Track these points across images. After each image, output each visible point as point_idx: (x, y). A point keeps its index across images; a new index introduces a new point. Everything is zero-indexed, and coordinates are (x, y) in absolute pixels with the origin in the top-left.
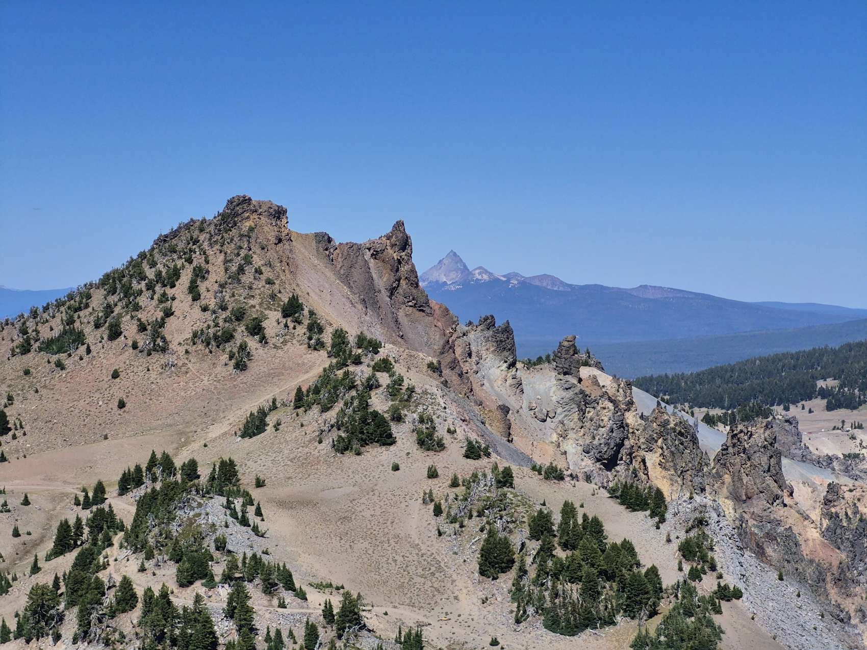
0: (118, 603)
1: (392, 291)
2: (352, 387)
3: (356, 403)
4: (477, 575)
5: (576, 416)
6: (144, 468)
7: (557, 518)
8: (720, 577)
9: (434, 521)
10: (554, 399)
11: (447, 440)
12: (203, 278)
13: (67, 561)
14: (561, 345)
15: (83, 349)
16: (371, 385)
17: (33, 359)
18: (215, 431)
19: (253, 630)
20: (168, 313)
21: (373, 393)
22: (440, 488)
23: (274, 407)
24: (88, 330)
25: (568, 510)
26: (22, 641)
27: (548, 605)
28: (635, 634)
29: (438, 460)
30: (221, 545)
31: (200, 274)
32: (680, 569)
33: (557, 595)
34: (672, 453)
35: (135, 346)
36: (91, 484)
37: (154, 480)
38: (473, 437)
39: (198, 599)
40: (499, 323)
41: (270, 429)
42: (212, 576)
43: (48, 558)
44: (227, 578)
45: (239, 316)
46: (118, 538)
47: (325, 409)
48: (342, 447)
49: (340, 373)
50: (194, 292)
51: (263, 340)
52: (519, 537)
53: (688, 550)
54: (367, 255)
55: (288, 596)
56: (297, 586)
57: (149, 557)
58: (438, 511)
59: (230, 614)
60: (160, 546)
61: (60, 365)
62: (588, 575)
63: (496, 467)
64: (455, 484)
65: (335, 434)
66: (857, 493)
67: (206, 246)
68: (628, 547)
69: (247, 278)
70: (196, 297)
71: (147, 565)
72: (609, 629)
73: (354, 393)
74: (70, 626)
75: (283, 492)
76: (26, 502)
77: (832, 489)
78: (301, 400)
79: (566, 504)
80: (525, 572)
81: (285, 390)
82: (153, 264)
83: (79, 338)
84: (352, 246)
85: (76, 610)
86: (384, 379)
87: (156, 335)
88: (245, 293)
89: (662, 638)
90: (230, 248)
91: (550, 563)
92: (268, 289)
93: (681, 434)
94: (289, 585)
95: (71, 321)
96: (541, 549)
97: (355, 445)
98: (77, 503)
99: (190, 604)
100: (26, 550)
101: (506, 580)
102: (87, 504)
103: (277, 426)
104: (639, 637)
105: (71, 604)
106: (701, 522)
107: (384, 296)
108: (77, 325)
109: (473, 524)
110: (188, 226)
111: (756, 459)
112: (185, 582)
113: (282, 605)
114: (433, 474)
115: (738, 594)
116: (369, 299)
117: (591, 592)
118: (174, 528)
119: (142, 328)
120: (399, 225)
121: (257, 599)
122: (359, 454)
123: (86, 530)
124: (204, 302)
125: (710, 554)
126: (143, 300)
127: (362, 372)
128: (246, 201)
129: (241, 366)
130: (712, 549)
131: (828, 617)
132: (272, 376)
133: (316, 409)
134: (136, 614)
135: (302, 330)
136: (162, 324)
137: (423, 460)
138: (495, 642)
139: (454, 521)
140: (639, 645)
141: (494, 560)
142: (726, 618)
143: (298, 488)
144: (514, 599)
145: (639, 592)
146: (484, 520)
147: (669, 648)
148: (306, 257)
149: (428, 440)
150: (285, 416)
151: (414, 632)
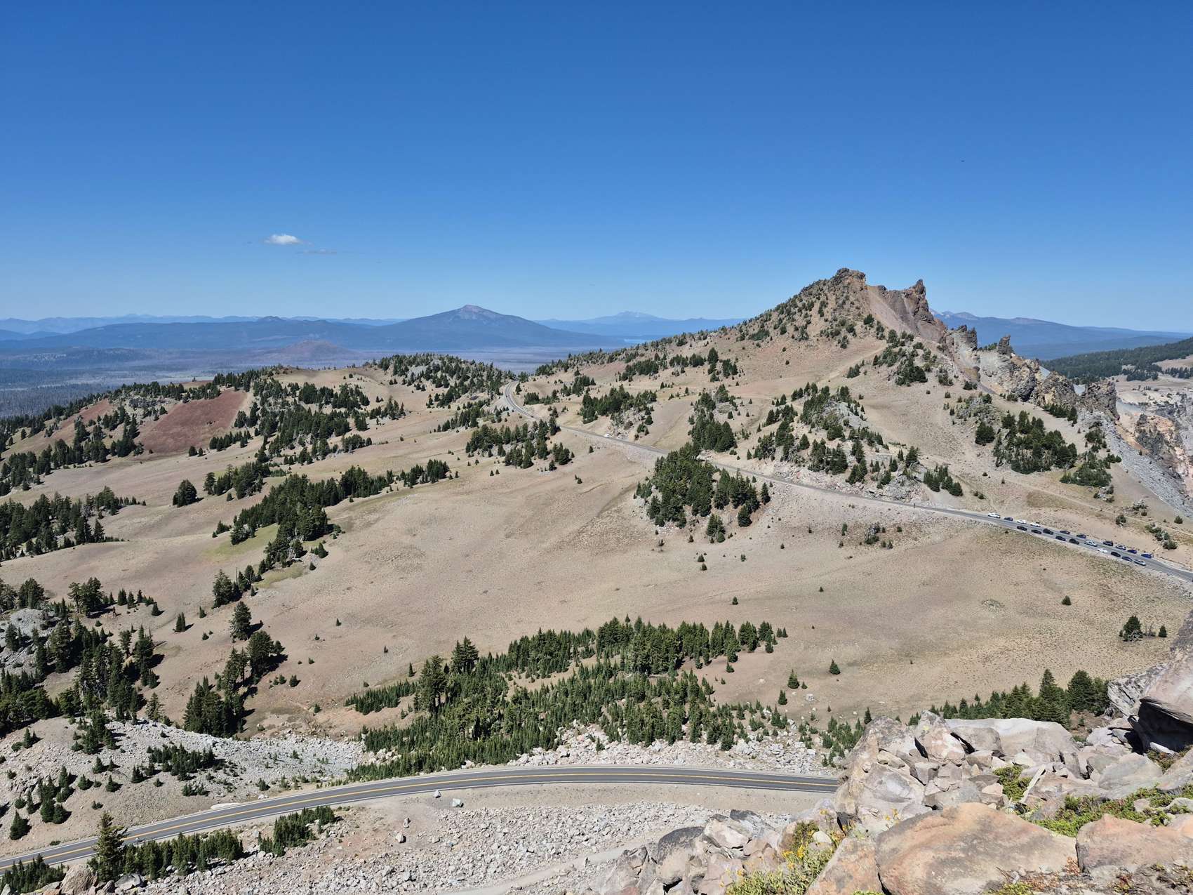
0: (801, 445)
1: (915, 313)
2: (904, 355)
3: (907, 362)
4: (974, 443)
5: (1008, 375)
6: (803, 389)
7: (1017, 419)
8: (1109, 451)
9: (950, 417)
10: (997, 366)
11: (954, 381)
12: (825, 307)
13: (775, 427)
14: (1002, 340)
15: (769, 338)
16: (914, 355)
17: (746, 343)
18: (832, 375)
20: (809, 322)
21: (916, 358)
22: (953, 402)
23: (863, 365)
24: (771, 330)
25: (1023, 415)
26: (757, 459)
27: (1014, 459)
28: (1062, 476)
29: (950, 390)
30: (846, 423)
31: (824, 305)
32: (1086, 446)
33: (1019, 455)
34: (1060, 395)
35: (793, 337)
36: (779, 397)
37: (809, 395)
38: (967, 380)
39: (839, 446)
40: (969, 328)
41: (861, 374)
42: (844, 436)
43: (764, 426)
44: (851, 438)
45: (843, 323)
46: (796, 419)
47: (890, 365)
48: (900, 383)
49: (897, 350)
50: (821, 313)
51: (855, 335)
52: (996, 427)
53: (1090, 438)
54: (903, 296)
55: (880, 448)
56: (884, 443)
57: (813, 427)
58: (952, 413)
59: (853, 453)
60: (818, 423)
61: (758, 345)
62: (1037, 446)
63: (981, 395)
64: (960, 401)
65: (897, 377)
67: (826, 292)
68: (1058, 434)
69: (847, 306)
70: (822, 315)
71: (813, 430)
72: (1048, 473)
73: (905, 358)
74: (779, 452)
75: (873, 402)
76: (751, 402)
78: (876, 361)
79: (1022, 412)
80: (1001, 443)
81: (869, 356)
82: (801, 300)
83: (767, 334)
84: (895, 292)
85: (782, 447)
86: (920, 352)
87: (803, 332)
88: (846, 313)
89: (1078, 478)
90: (838, 293)
91: (1015, 440)
92: (857, 312)
93: (1065, 385)
94: (881, 442)
95: (763, 326)
96: (1010, 432)
97: (907, 382)
98: (773, 404)
99: (835, 448)
100: (752, 422)
101: (990, 447)
102: (778, 404)
103: (865, 373)
104: (1065, 476)
105: (779, 445)
106: (1098, 424)
107: (911, 316)
108: (766, 327)
109: (972, 420)
110: (818, 283)
112: (831, 438)
113: (877, 451)
114: (948, 396)
115: (1119, 460)
116: (904, 317)
117: (1037, 454)
118: (825, 415)
119: (796, 329)
120: (920, 282)
121: (866, 448)
122: (909, 386)
123: (781, 415)
124: (825, 317)
125: (1103, 440)
126: (796, 317)
127: (908, 348)
128: (847, 270)
129: (844, 346)
130: (1104, 437)
131: (1167, 475)
132: (858, 352)
133: (885, 366)
134: (809, 450)
135: (873, 330)
136: (806, 328)
137: (944, 390)
138: (985, 475)
139: (961, 418)
140: (1065, 480)
141: (984, 436)
142: (1113, 470)
143: (880, 400)
144: (995, 455)
145: (1064, 456)
146: (978, 418)
147: (1082, 483)
148: (874, 296)
149: (944, 381)
150: (869, 368)
151: (944, 467)
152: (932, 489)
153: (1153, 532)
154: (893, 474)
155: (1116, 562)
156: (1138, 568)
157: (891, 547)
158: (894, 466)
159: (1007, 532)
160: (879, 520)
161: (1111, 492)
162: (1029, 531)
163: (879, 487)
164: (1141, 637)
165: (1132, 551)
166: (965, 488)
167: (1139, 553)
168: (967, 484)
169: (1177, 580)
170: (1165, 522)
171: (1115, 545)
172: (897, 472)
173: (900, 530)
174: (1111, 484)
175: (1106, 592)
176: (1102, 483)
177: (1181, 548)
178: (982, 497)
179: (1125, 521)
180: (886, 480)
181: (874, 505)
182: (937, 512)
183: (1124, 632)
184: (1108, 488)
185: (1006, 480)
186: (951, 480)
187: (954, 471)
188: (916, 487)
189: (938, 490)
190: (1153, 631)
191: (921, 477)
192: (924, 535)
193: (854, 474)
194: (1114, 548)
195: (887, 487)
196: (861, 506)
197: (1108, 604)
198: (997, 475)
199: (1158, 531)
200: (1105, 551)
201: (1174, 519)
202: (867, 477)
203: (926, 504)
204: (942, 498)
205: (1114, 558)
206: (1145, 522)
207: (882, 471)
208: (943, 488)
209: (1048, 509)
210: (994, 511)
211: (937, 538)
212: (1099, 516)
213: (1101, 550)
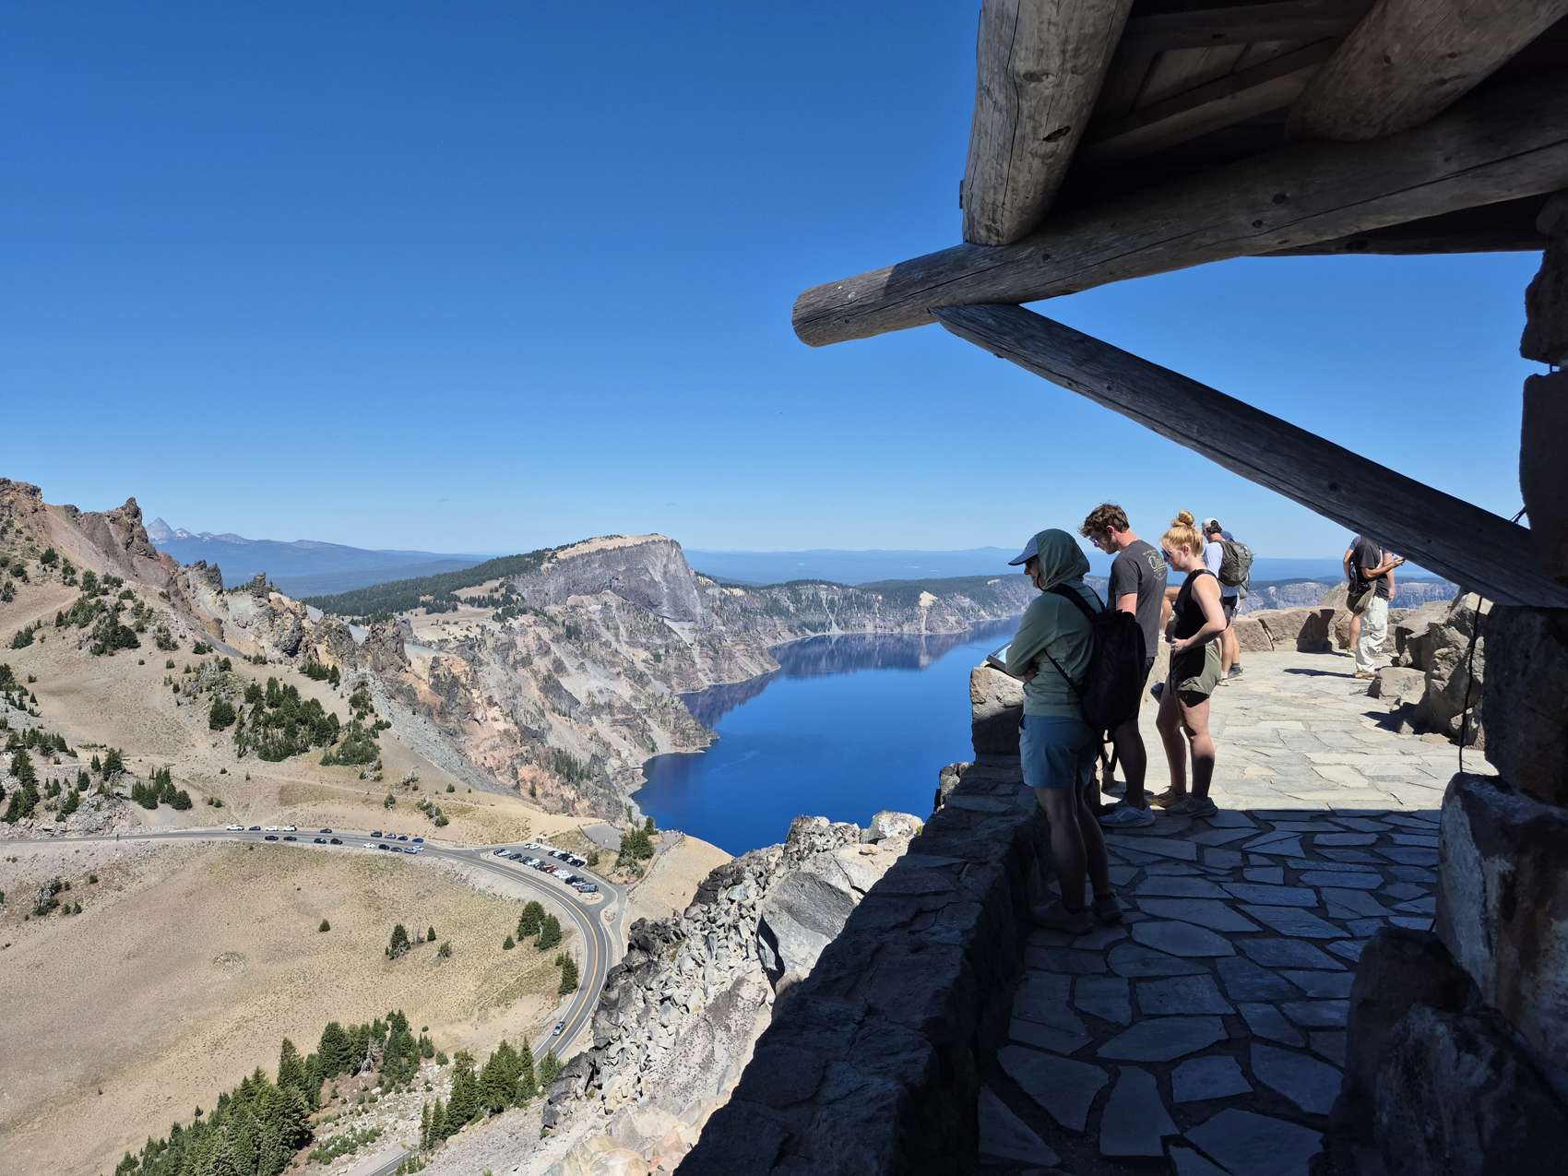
1: (128, 545)
2: (104, 610)
3: (108, 621)
4: (208, 729)
5: (267, 624)
7: (265, 688)
8: (377, 716)
9: (173, 696)
10: (251, 613)
11: (180, 642)
14: (255, 579)
16: (119, 608)
19: (35, 782)
21: (121, 614)
23: (39, 626)
25: (272, 683)
27: (261, 743)
28: (322, 756)
29: (174, 656)
30: (3, 725)
32: (351, 713)
33: (267, 737)
34: (335, 644)
38: (199, 640)
40: (210, 565)
41: (36, 642)
44: (10, 748)
45: (4, 563)
47: (82, 626)
48: (99, 651)
49: (93, 601)
51: (26, 580)
52: (238, 702)
53: (355, 702)
54: (107, 521)
55: (62, 756)
56: (69, 748)
58: (176, 689)
59: (14, 772)
62: (289, 722)
63: (217, 659)
64: (188, 671)
65: (92, 643)
66: (450, 662)
68: (315, 703)
69: (9, 537)
72: (305, 755)
73: (105, 614)
75: (54, 684)
77: (436, 660)
78: (61, 621)
79: (271, 679)
80: (244, 724)
81: (49, 613)
84: (95, 514)
88: (8, 547)
89: (341, 757)
91: (261, 717)
92: (27, 545)
93: (340, 632)
94: (63, 747)
96: (255, 708)
97: (109, 649)
101: (230, 731)
103: (42, 640)
104: (326, 757)
106: (363, 684)
107: (121, 549)
111: (388, 645)
113: (57, 762)
114: (170, 665)
115: (388, 725)
116: (109, 550)
117: (291, 732)
120: (132, 501)
121: (36, 760)
122: (112, 655)
125: (370, 703)
127: (111, 600)
129: (7, 599)
130: (371, 700)
131: (443, 734)
132: (32, 606)
133: (74, 627)
135: (57, 572)
137: (163, 657)
138: (224, 772)
139: (189, 695)
140: (326, 762)
141: (221, 718)
142: (382, 740)
143: (63, 681)
144: (236, 742)
145: (324, 730)
146: (212, 693)
147: (346, 762)
148: (59, 522)
149: (165, 643)
150: (49, 632)
151: (163, 770)
152: (144, 807)
153: (423, 809)
154: (83, 794)
155: (384, 857)
156: (408, 859)
157: (79, 910)
158: (84, 782)
159: (251, 849)
160: (58, 874)
161: (379, 768)
162: (281, 839)
163: (59, 819)
164: (409, 948)
165: (403, 838)
166: (194, 796)
167: (410, 839)
168: (198, 789)
169: (447, 862)
170: (437, 793)
171: (384, 835)
172: (88, 792)
173: (94, 880)
174: (379, 757)
175: (372, 900)
176: (369, 758)
177: (454, 822)
178: (219, 805)
179: (394, 802)
180: (72, 806)
181: (51, 850)
182: (151, 840)
183: (390, 948)
184: (375, 763)
185: (251, 775)
186: (174, 788)
187: (179, 775)
188: (120, 808)
189: (154, 807)
190: (421, 936)
191: (128, 792)
192: (133, 880)
193: (14, 806)
194: (382, 840)
195: (72, 817)
196: (28, 856)
197: (373, 915)
198: (238, 769)
199: (429, 806)
200: (373, 846)
201: (446, 788)
202: (38, 807)
203: (136, 831)
204: (163, 817)
205: (382, 852)
206: (415, 798)
207: (64, 794)
208: (163, 802)
209: (305, 805)
210: (235, 821)
211: (154, 879)
212: (365, 801)
213: (367, 845)
